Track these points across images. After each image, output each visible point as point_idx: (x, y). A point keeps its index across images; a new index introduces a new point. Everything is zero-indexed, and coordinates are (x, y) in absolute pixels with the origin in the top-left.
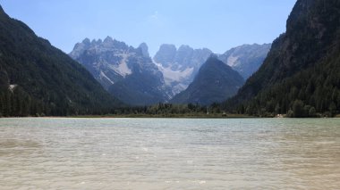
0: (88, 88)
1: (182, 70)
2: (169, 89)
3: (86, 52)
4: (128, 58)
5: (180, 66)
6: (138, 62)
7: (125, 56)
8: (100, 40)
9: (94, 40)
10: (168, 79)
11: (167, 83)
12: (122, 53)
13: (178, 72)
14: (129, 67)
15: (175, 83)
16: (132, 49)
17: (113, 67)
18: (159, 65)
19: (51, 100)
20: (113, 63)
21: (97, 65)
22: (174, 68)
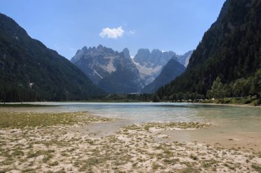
0: (81, 82)
1: (154, 67)
2: (143, 82)
3: (83, 56)
4: (114, 60)
5: (152, 64)
6: (121, 63)
7: (112, 58)
8: (94, 47)
9: (90, 48)
10: (142, 74)
11: (142, 77)
12: (109, 56)
13: (151, 69)
14: (115, 67)
15: (148, 77)
16: (117, 53)
17: (103, 67)
18: (137, 64)
19: (54, 92)
20: (103, 64)
21: (91, 66)
22: (148, 66)
